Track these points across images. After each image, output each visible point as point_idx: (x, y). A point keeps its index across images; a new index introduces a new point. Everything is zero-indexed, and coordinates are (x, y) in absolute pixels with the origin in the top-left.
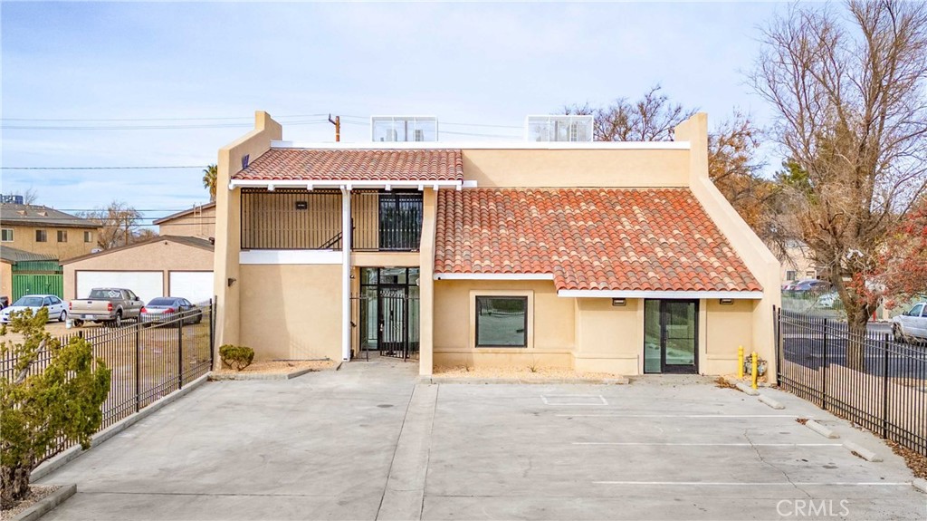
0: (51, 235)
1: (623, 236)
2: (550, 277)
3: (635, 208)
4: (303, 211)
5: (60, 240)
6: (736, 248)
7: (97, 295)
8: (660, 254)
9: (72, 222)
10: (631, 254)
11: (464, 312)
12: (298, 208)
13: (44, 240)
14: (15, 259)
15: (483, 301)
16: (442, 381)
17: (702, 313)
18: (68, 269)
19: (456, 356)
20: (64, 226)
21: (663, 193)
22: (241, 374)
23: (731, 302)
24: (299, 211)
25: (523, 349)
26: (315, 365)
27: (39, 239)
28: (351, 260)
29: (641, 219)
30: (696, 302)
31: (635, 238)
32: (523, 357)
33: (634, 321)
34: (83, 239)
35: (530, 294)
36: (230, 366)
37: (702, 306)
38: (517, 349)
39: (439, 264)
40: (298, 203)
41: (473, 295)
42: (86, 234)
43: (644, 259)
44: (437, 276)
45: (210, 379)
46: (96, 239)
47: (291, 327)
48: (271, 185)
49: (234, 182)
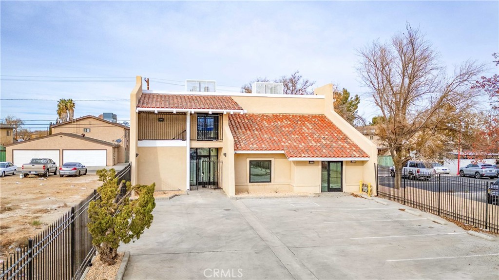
1: (306, 134)
2: (283, 152)
3: (306, 123)
4: (162, 122)
6: (353, 140)
7: (35, 162)
8: (324, 142)
10: (313, 142)
11: (244, 168)
12: (159, 121)
15: (252, 162)
16: (241, 198)
17: (344, 167)
18: (9, 149)
19: (242, 187)
21: (315, 117)
23: (355, 162)
24: (160, 122)
25: (270, 183)
26: (176, 193)
28: (190, 145)
29: (311, 128)
30: (342, 162)
31: (312, 135)
32: (270, 186)
33: (318, 170)
34: (6, 134)
35: (272, 160)
37: (344, 164)
38: (267, 183)
39: (235, 146)
40: (159, 119)
41: (248, 160)
42: (8, 131)
43: (318, 144)
44: (235, 152)
47: (162, 176)
49: (138, 108)
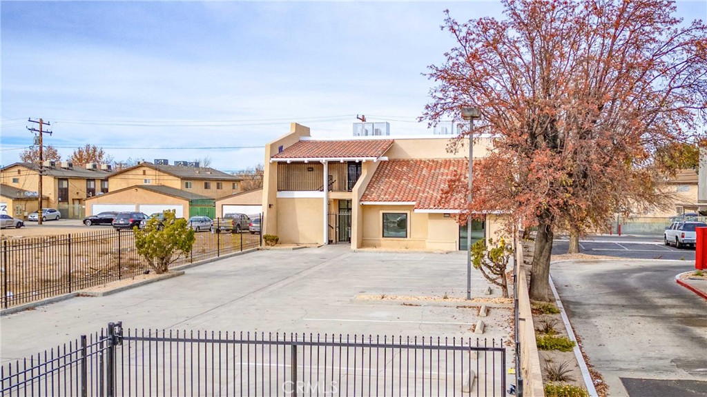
0: (213, 185)
2: (414, 203)
4: (311, 172)
5: (218, 188)
7: (228, 217)
9: (226, 178)
11: (376, 221)
12: (308, 170)
13: (209, 188)
14: (191, 198)
15: (386, 215)
16: (361, 252)
17: (487, 220)
18: (218, 204)
19: (372, 242)
20: (220, 180)
22: (273, 247)
24: (309, 172)
25: (405, 239)
26: (308, 245)
27: (206, 188)
28: (328, 196)
32: (405, 242)
33: (454, 226)
34: (232, 187)
35: (408, 212)
36: (268, 244)
37: (488, 217)
38: (402, 239)
39: (363, 197)
40: (309, 168)
41: (381, 212)
42: (234, 184)
44: (361, 203)
45: (258, 249)
46: (239, 187)
47: (300, 228)
48: (289, 160)
49: (272, 159)
